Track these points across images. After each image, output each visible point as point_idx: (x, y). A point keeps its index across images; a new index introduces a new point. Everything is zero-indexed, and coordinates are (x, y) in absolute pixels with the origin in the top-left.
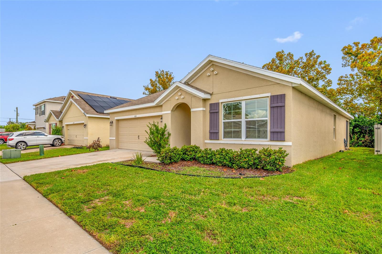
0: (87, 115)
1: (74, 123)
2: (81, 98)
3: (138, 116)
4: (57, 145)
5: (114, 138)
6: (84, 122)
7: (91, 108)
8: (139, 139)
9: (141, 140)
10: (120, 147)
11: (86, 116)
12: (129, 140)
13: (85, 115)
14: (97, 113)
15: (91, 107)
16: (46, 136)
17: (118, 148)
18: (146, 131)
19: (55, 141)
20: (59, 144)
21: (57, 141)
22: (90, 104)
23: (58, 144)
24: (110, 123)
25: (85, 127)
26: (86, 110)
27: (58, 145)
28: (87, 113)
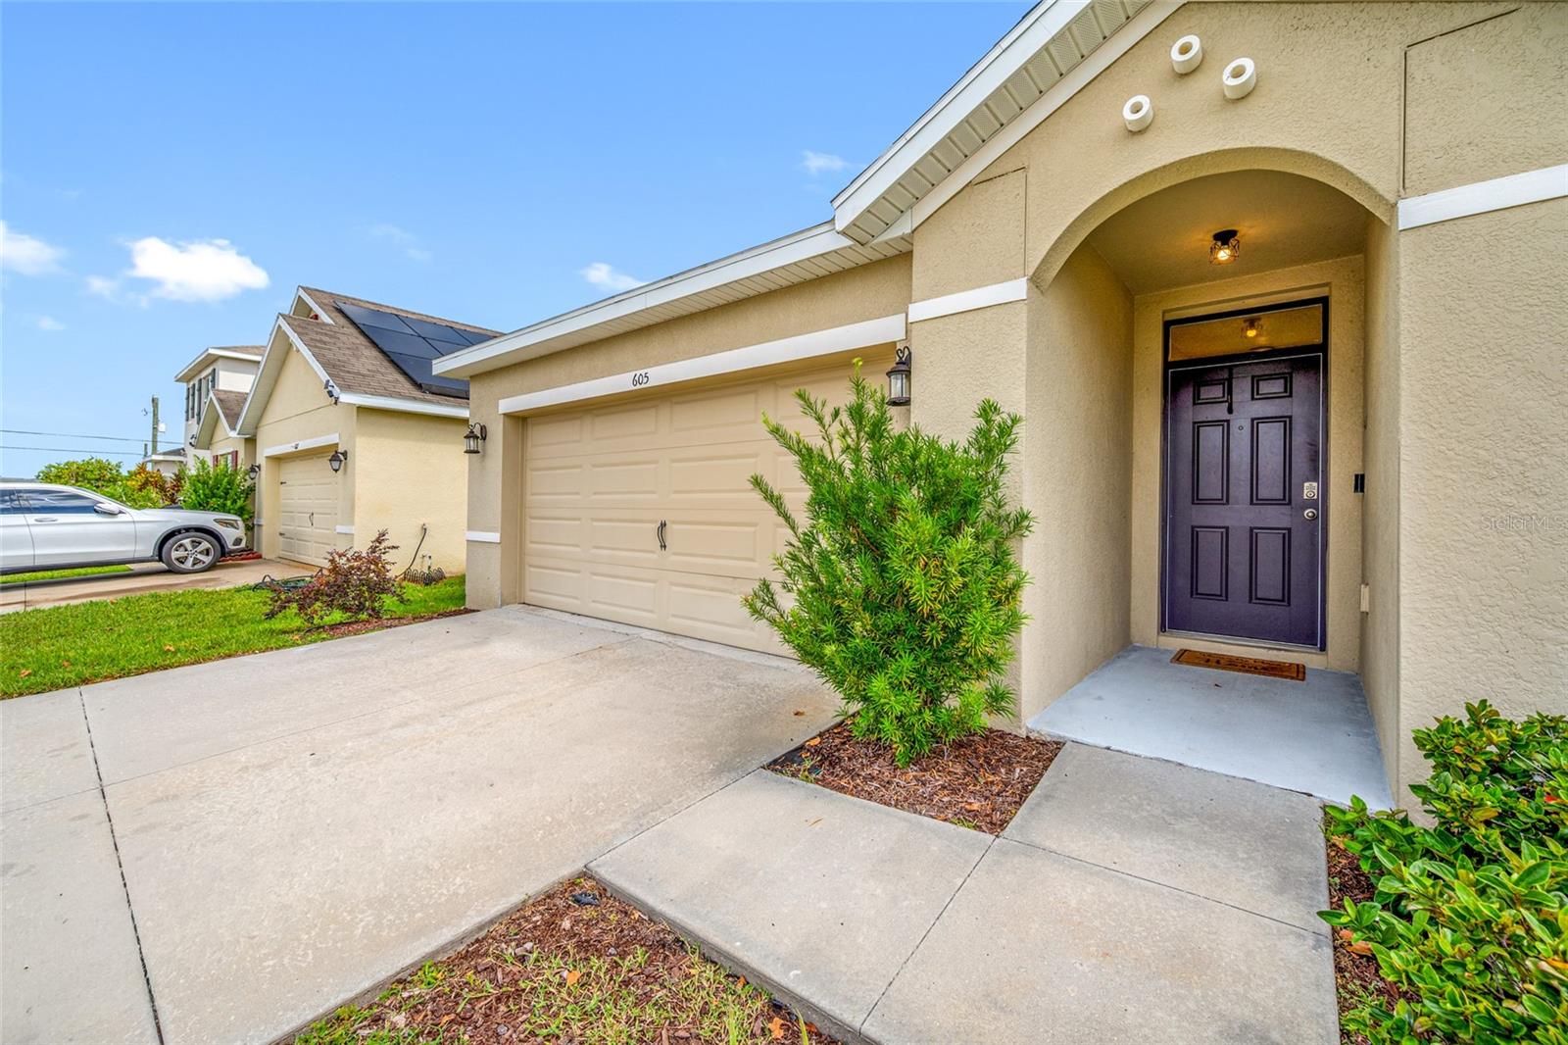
0: (346, 398)
1: (299, 448)
2: (342, 321)
3: (663, 374)
4: (188, 565)
5: (494, 537)
6: (337, 441)
7: (386, 363)
8: (664, 546)
9: (674, 554)
10: (530, 597)
11: (337, 399)
12: (594, 551)
13: (331, 396)
14: (417, 394)
15: (392, 362)
16: (111, 514)
17: (516, 596)
18: (757, 482)
19: (171, 541)
20: (196, 561)
21: (187, 542)
22: (385, 349)
23: (195, 559)
24: (467, 437)
25: (336, 465)
26: (349, 372)
27: (194, 564)
28: (348, 388)
